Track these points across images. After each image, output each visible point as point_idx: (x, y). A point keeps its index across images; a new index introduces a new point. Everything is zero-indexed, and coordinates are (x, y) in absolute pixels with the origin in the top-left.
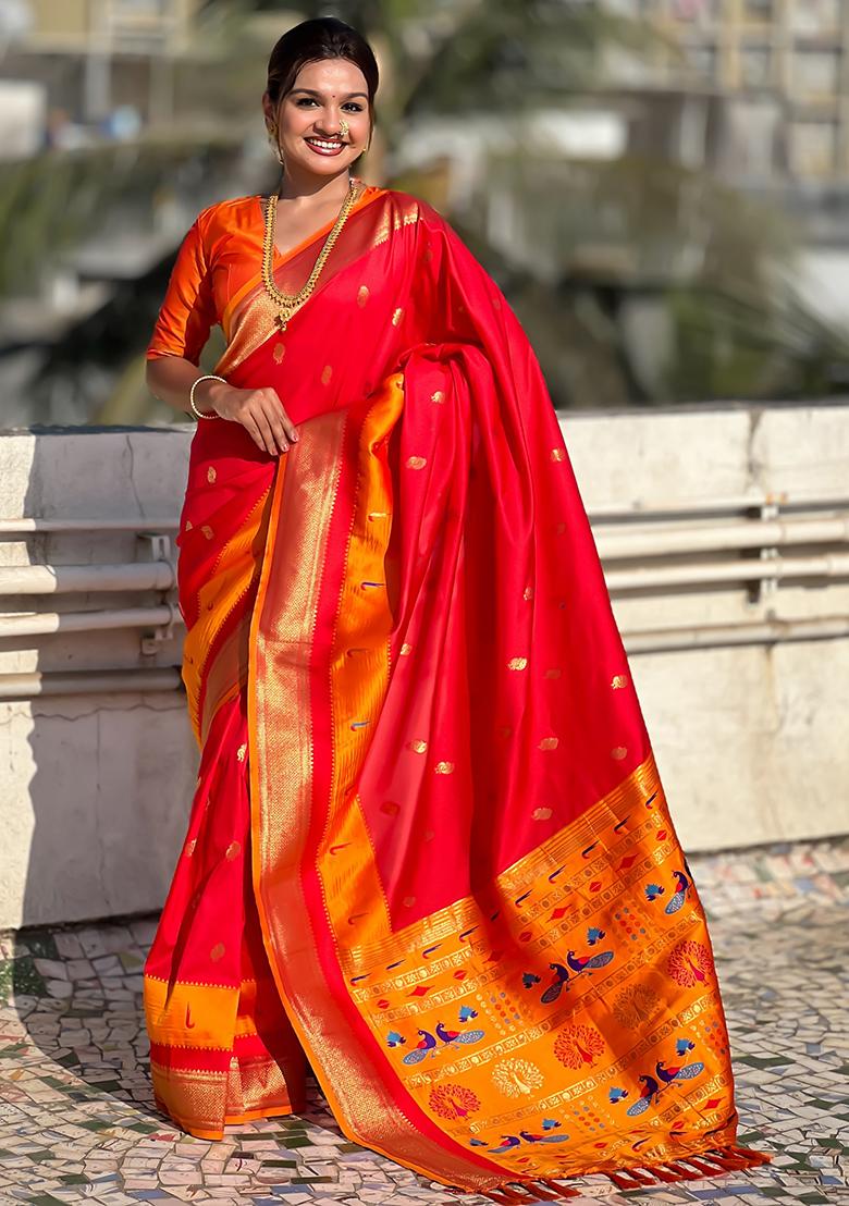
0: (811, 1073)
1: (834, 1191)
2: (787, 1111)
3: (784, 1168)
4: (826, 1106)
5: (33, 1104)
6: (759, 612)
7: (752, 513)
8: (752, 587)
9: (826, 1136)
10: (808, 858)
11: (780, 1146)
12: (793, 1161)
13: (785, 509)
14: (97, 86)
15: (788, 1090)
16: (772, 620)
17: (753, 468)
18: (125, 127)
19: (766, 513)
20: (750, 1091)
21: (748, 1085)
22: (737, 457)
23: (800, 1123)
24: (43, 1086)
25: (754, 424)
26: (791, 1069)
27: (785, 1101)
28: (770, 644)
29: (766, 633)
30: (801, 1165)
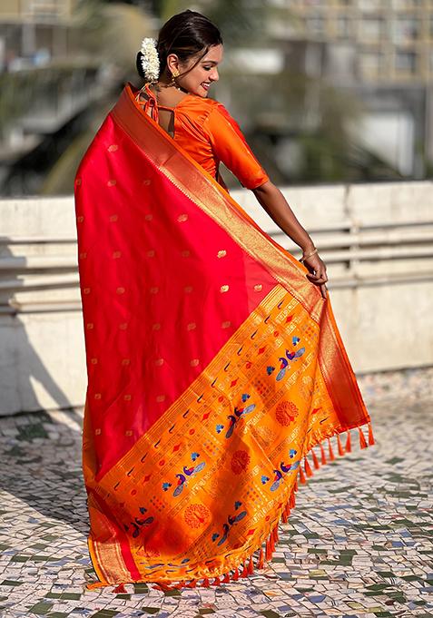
0: (373, 463)
1: (384, 507)
2: (363, 478)
3: (362, 499)
4: (380, 476)
5: (47, 480)
6: (350, 273)
7: (347, 231)
8: (347, 263)
9: (380, 487)
10: (372, 379)
11: (361, 491)
12: (365, 496)
13: (363, 229)
14: (29, 40)
15: (364, 470)
16: (356, 277)
17: (347, 211)
18: (42, 60)
19: (354, 231)
20: (348, 471)
21: (347, 468)
22: (339, 207)
23: (369, 482)
24: (51, 473)
25: (348, 192)
26: (365, 462)
27: (363, 474)
28: (354, 288)
29: (353, 283)
30: (370, 498)
